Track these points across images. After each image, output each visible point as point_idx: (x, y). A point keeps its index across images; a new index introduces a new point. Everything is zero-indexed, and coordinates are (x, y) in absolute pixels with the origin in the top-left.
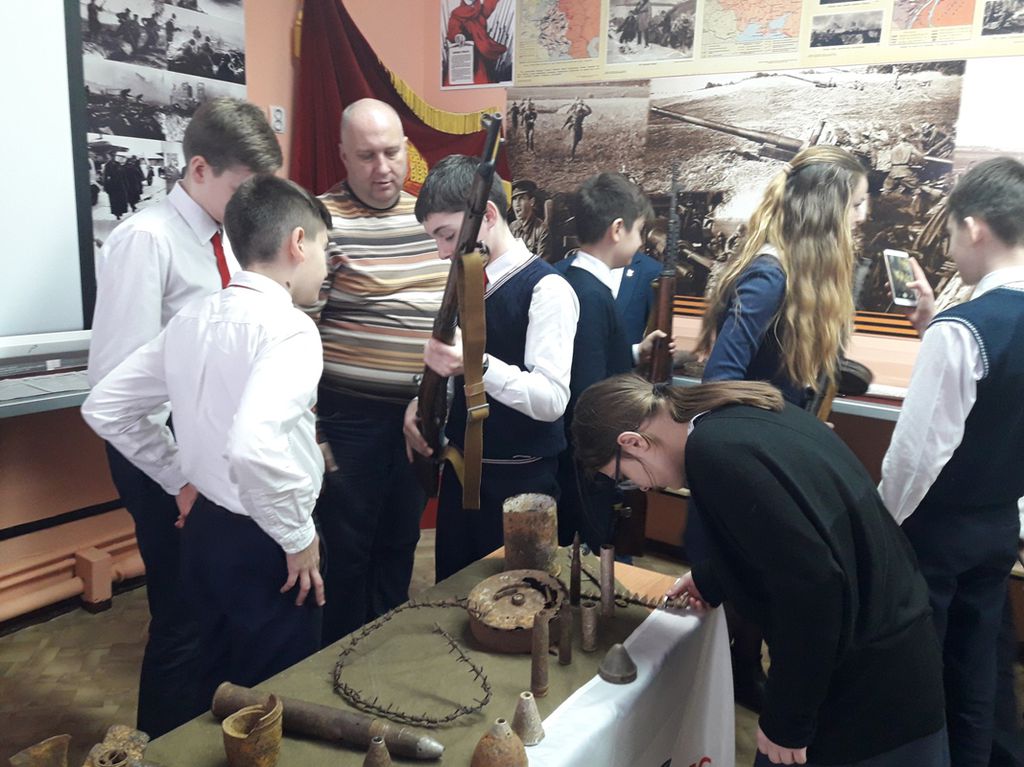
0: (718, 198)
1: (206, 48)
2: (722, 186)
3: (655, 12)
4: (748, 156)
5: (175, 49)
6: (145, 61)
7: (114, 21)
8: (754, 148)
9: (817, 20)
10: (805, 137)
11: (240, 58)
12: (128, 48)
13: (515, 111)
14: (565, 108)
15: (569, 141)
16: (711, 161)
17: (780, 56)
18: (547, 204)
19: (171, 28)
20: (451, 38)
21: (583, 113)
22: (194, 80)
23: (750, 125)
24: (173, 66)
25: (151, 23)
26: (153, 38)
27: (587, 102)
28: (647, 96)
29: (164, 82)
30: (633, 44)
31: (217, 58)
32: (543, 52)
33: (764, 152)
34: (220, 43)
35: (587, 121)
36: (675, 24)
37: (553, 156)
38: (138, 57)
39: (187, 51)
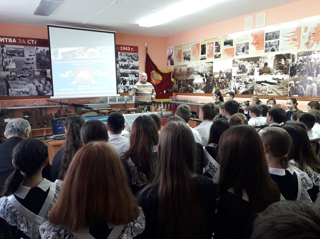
0: (193, 80)
1: (134, 66)
2: (194, 78)
3: (187, 56)
4: (196, 74)
5: (130, 67)
6: (127, 69)
7: (124, 65)
8: (196, 73)
9: (201, 57)
10: (201, 72)
11: (138, 67)
12: (125, 68)
13: (174, 69)
14: (179, 69)
15: (180, 73)
16: (192, 75)
17: (198, 61)
18: (178, 81)
19: (130, 65)
20: (168, 60)
21: (181, 69)
22: (132, 70)
23: (196, 70)
24: (130, 69)
25: (128, 65)
26: (128, 66)
27: (181, 68)
28: (186, 67)
29: (129, 71)
30: (185, 60)
31: (135, 67)
32: (177, 61)
33: (197, 74)
34: (136, 65)
35: (181, 70)
36: (189, 57)
37: (178, 75)
38: (126, 68)
39: (132, 67)
